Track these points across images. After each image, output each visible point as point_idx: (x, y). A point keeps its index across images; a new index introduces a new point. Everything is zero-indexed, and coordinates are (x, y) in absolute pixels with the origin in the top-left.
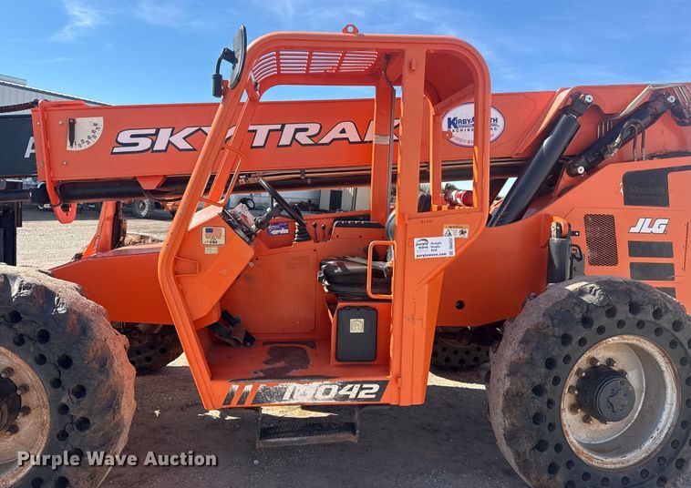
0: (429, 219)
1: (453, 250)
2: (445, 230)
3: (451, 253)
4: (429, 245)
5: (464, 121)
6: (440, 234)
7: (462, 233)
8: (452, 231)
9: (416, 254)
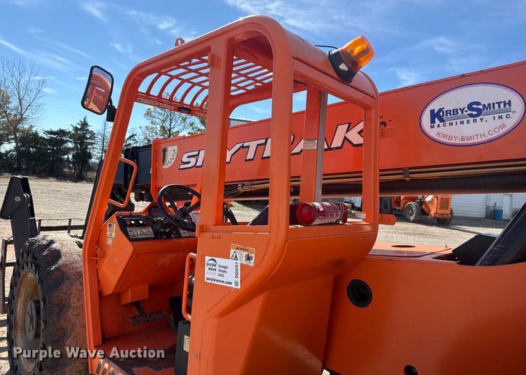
0: (219, 234)
1: (239, 280)
2: (232, 251)
3: (236, 283)
4: (217, 268)
5: (455, 111)
6: (227, 256)
7: (249, 258)
8: (238, 253)
9: (207, 276)
